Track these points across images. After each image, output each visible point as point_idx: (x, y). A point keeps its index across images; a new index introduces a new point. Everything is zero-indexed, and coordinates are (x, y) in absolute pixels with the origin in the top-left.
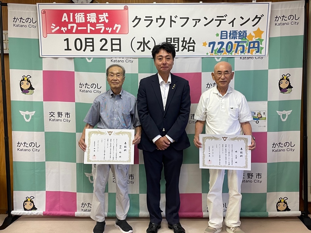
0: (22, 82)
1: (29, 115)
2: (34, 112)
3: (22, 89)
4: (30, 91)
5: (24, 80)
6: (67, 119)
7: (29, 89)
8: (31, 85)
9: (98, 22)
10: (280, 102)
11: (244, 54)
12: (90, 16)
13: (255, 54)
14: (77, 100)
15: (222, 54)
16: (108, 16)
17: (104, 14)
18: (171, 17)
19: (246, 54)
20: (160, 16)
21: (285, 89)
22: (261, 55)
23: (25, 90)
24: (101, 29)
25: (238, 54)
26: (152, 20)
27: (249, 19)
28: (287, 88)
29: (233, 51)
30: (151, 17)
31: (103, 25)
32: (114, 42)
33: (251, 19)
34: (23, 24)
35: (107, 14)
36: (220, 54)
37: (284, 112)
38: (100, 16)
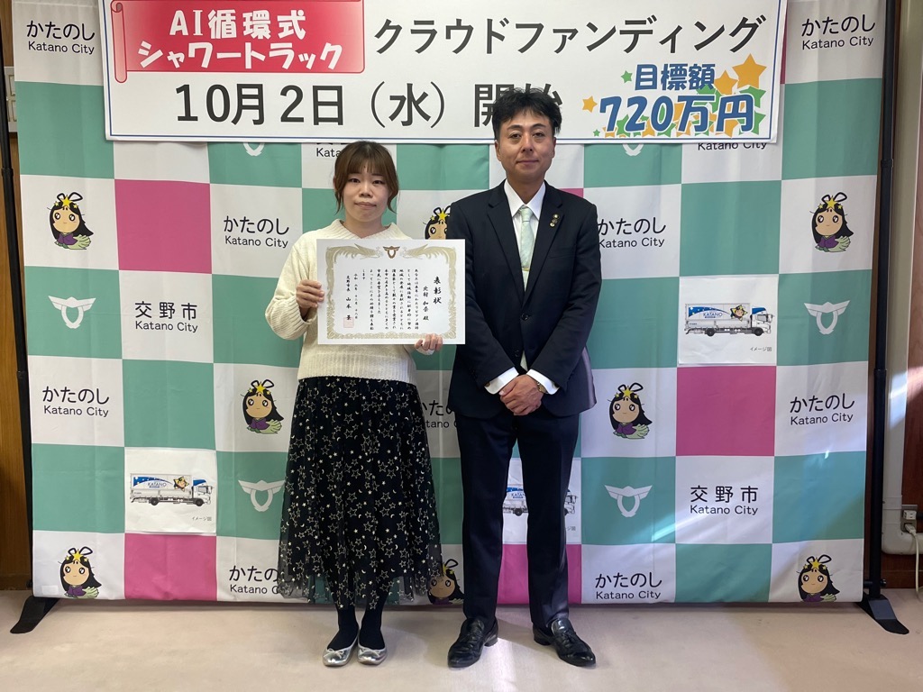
0: (55, 212)
1: (76, 308)
2: (92, 301)
3: (56, 234)
4: (79, 238)
5: (60, 206)
6: (188, 322)
7: (76, 233)
8: (82, 222)
9: (275, 39)
10: (816, 277)
11: (707, 134)
12: (251, 19)
13: (740, 133)
14: (217, 268)
15: (639, 134)
16: (304, 18)
17: (294, 12)
18: (490, 22)
19: (712, 135)
20: (459, 21)
21: (831, 237)
22: (755, 135)
23: (64, 237)
24: (284, 58)
25: (688, 133)
26: (433, 33)
27: (722, 29)
28: (837, 235)
29: (673, 126)
30: (432, 23)
31: (290, 45)
32: (324, 96)
33: (729, 30)
34: (55, 42)
35: (301, 12)
36: (635, 135)
37: (828, 307)
38: (280, 18)
